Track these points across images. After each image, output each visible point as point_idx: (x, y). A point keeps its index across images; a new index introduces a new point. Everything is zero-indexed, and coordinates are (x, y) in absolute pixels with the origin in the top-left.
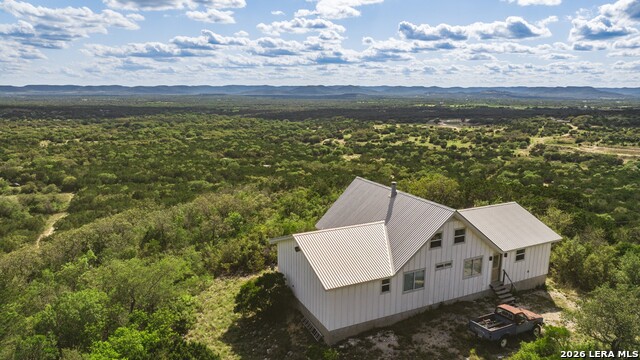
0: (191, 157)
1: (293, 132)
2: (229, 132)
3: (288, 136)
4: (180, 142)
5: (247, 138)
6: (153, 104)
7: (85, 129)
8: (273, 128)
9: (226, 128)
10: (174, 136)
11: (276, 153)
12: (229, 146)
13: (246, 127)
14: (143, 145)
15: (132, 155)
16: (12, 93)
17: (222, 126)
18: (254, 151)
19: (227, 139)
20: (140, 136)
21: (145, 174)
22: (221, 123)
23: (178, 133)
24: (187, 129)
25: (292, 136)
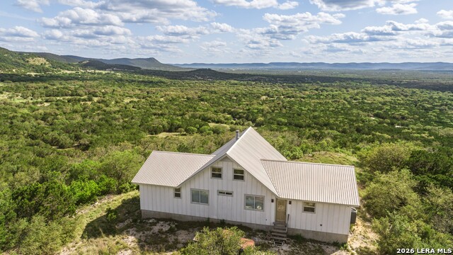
0: (346, 114)
1: (450, 102)
2: (388, 99)
3: (441, 105)
4: (346, 103)
5: (402, 104)
6: (342, 76)
7: (290, 91)
8: (431, 98)
9: (388, 95)
10: (345, 99)
11: (419, 119)
12: (381, 109)
13: (406, 96)
14: (320, 103)
15: (306, 109)
16: (262, 67)
17: (385, 94)
18: (400, 114)
19: (384, 104)
20: (322, 97)
21: (305, 122)
22: (386, 91)
23: (348, 96)
24: (357, 94)
25: (446, 105)
